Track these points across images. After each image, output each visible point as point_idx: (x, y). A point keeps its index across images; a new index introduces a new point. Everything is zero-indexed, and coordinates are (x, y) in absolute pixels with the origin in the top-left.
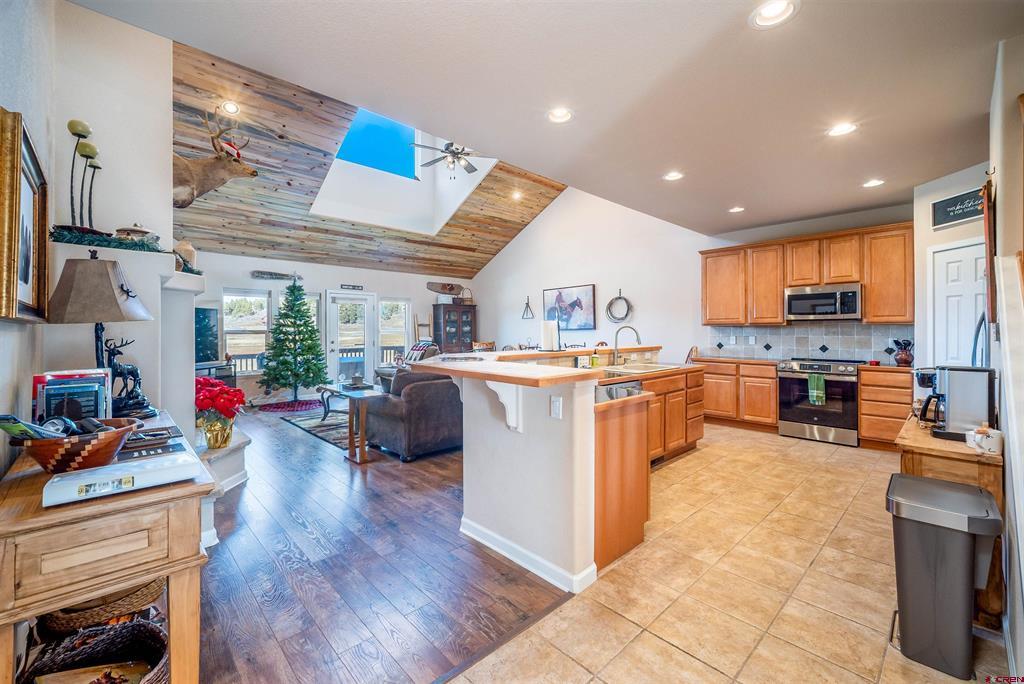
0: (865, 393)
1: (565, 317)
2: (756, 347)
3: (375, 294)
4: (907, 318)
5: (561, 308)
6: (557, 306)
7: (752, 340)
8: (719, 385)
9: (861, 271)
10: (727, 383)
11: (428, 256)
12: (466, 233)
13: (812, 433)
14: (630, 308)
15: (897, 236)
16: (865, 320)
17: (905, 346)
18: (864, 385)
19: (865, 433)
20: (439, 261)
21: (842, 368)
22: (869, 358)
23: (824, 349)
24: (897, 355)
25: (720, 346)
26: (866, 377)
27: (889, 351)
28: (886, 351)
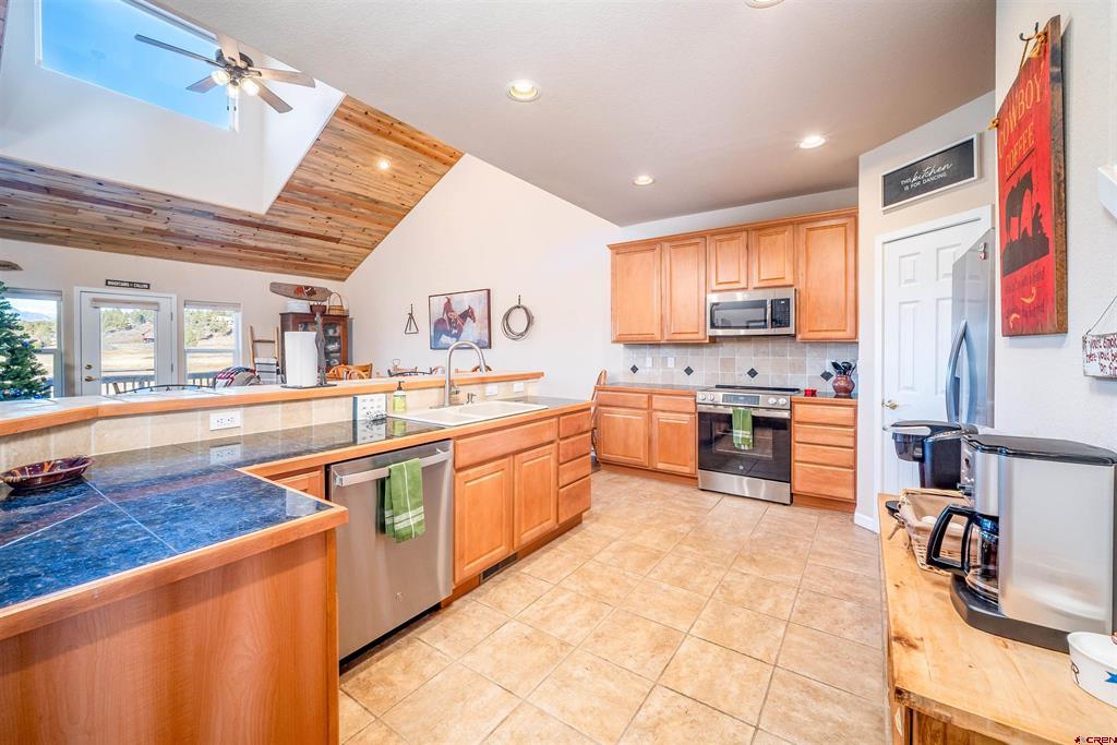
0: (799, 434)
1: (455, 331)
2: (675, 370)
3: (174, 297)
4: (848, 334)
5: (450, 319)
6: (445, 317)
7: (671, 362)
8: (628, 423)
9: (795, 272)
10: (637, 418)
11: (262, 245)
12: (314, 214)
13: (741, 487)
14: (530, 320)
15: (837, 226)
16: (799, 337)
17: (845, 369)
18: (798, 422)
19: (799, 486)
20: (285, 253)
21: (772, 400)
22: (804, 385)
23: (753, 373)
24: (835, 382)
25: (634, 369)
26: (801, 411)
27: (826, 376)
28: (822, 376)
